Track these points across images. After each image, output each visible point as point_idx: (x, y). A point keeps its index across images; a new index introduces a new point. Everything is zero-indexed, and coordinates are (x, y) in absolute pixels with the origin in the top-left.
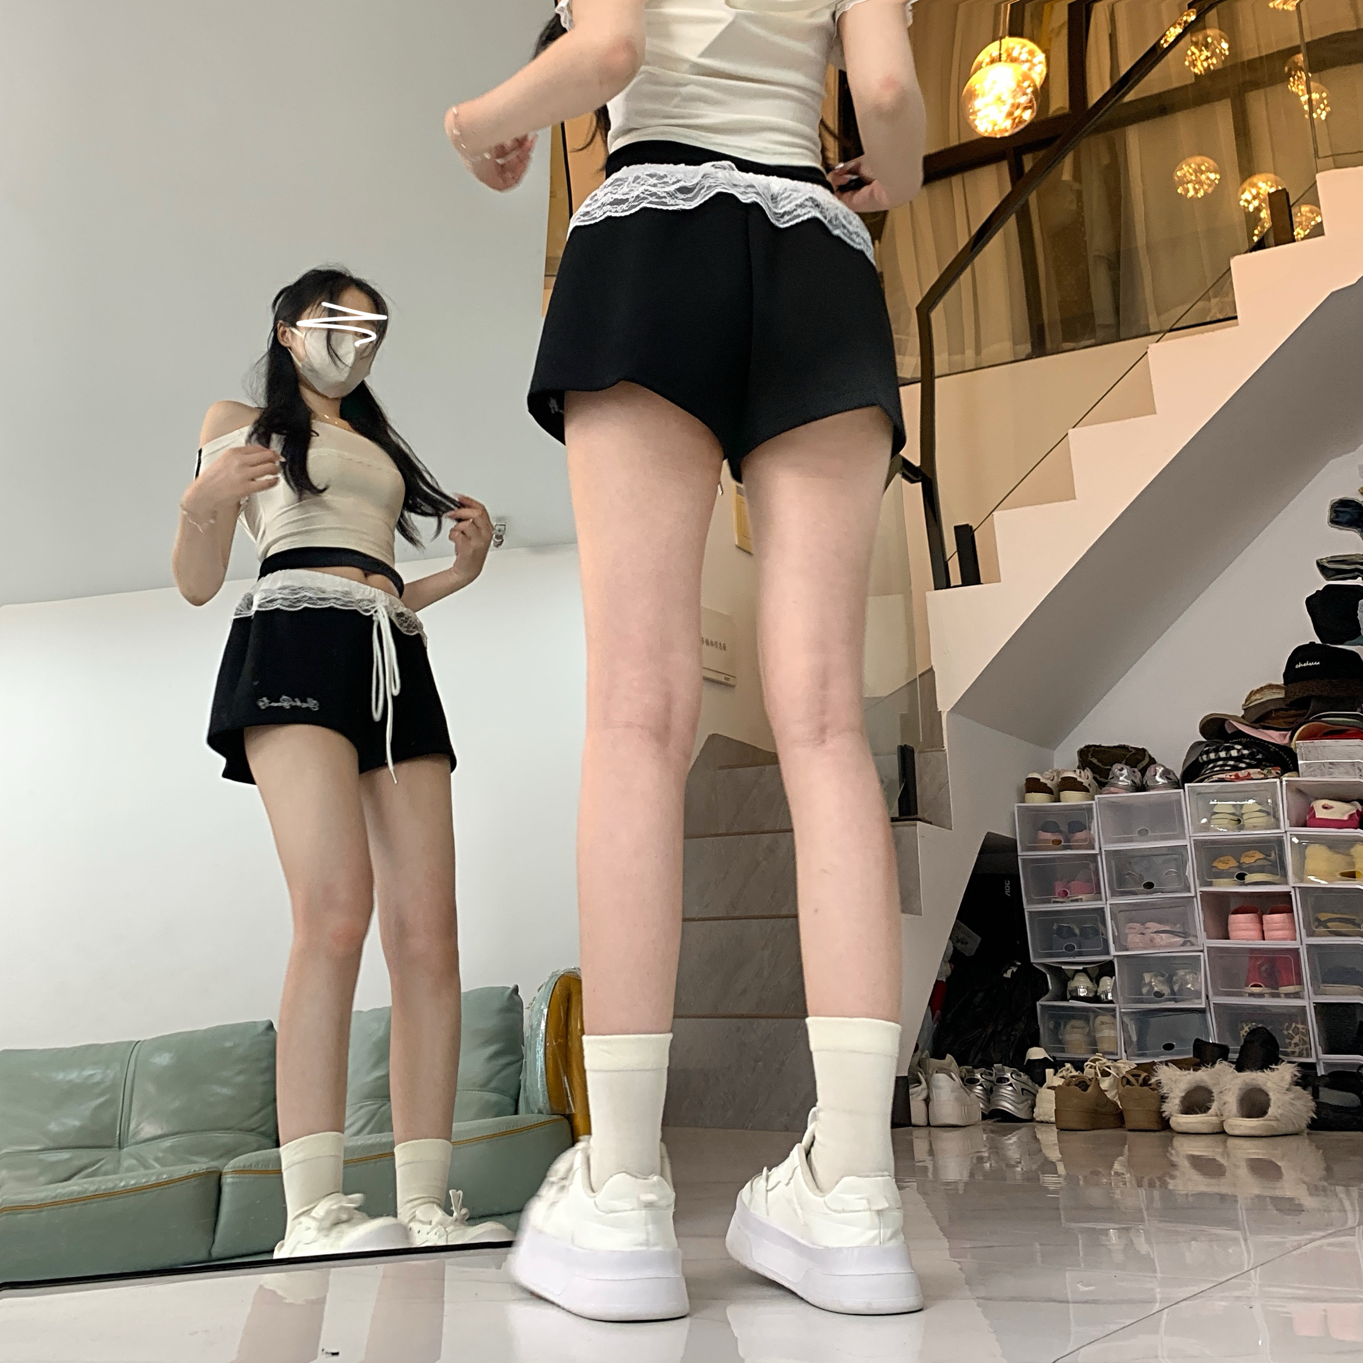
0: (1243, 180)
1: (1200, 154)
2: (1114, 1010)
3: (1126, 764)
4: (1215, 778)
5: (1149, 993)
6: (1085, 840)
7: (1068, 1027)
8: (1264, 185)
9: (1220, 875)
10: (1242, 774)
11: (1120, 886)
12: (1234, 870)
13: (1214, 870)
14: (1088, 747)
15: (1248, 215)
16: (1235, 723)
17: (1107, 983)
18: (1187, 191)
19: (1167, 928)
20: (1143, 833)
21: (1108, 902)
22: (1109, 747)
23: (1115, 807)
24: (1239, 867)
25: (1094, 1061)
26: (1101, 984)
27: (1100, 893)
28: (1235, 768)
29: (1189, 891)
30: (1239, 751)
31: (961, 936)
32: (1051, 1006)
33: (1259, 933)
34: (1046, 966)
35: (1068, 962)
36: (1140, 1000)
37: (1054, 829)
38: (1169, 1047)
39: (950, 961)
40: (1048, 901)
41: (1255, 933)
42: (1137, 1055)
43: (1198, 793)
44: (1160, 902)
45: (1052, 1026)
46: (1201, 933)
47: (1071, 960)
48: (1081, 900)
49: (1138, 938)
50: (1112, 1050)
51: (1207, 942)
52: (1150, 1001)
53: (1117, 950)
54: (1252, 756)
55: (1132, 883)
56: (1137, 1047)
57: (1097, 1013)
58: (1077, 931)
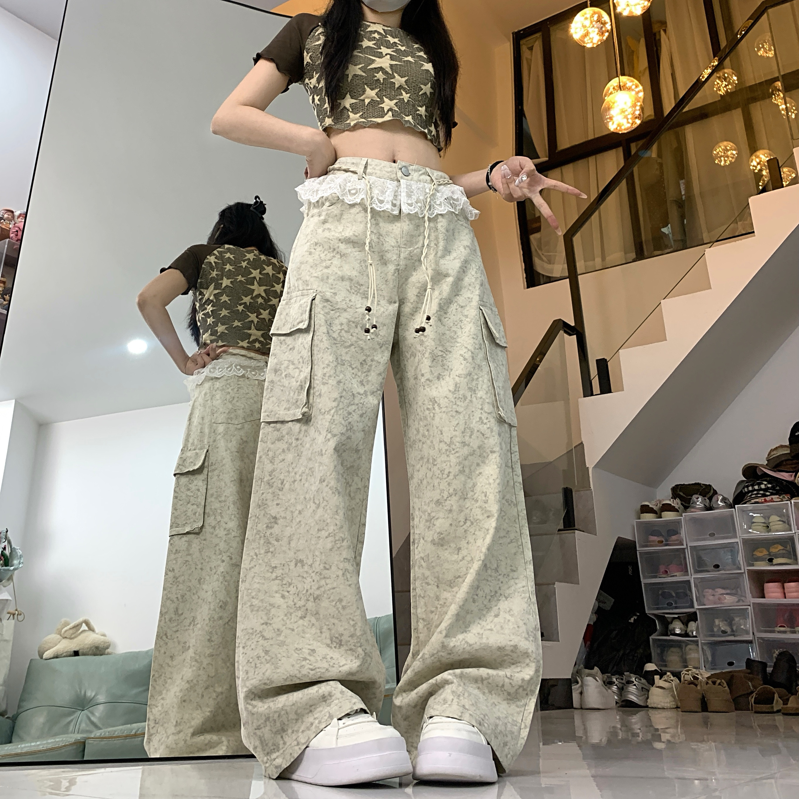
0: (751, 155)
1: (726, 141)
2: (697, 642)
3: (700, 495)
4: (753, 501)
5: (718, 630)
6: (677, 540)
7: (669, 652)
8: (763, 156)
9: (758, 559)
10: (768, 498)
11: (700, 566)
12: (766, 556)
13: (755, 557)
14: (677, 486)
15: (755, 173)
16: (763, 469)
17: (692, 625)
18: (721, 161)
19: (728, 591)
20: (712, 535)
21: (692, 577)
22: (689, 485)
23: (695, 521)
24: (769, 554)
25: (688, 671)
26: (689, 626)
27: (687, 571)
28: (764, 495)
29: (740, 569)
30: (765, 485)
31: (602, 599)
32: (659, 640)
33: (782, 595)
34: (655, 615)
35: (669, 613)
36: (713, 636)
37: (659, 534)
38: (731, 664)
39: (595, 613)
40: (656, 577)
41: (780, 595)
42: (712, 669)
43: (743, 511)
44: (724, 576)
45: (659, 651)
46: (749, 595)
47: (671, 611)
48: (676, 576)
49: (711, 598)
50: (696, 666)
51: (752, 600)
52: (719, 636)
53: (698, 605)
54: (773, 488)
55: (706, 565)
56: (712, 663)
57: (687, 644)
58: (674, 595)
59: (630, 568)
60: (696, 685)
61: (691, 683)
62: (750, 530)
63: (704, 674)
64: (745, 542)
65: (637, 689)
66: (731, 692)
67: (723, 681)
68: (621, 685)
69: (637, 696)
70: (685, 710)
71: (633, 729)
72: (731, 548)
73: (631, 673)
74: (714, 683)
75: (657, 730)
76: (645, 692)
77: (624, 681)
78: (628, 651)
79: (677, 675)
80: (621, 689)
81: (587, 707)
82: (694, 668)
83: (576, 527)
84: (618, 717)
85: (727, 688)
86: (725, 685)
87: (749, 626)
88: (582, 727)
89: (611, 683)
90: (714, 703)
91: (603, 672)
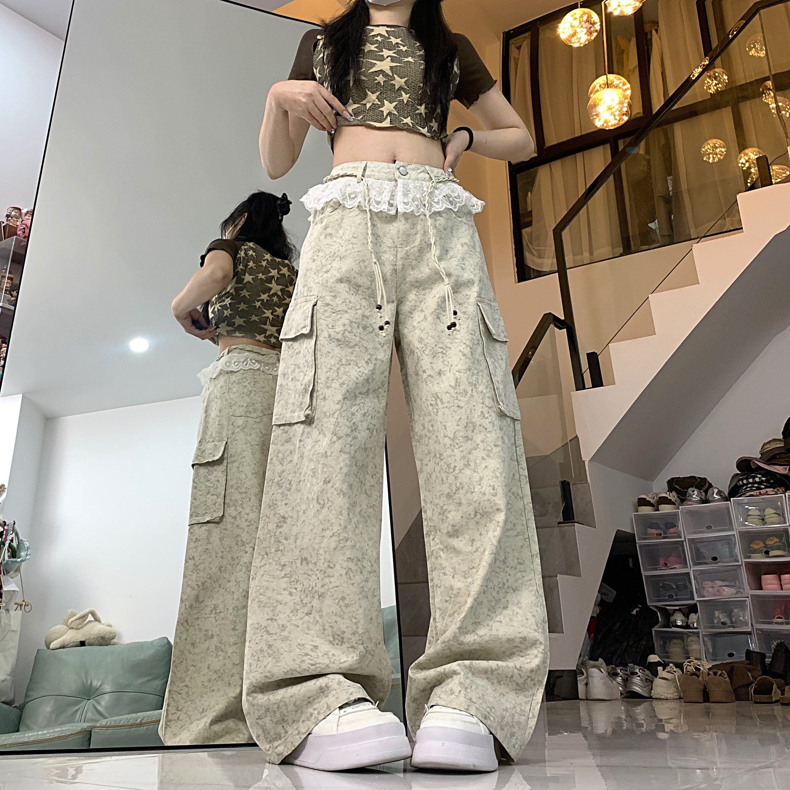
0: (740, 152)
1: (715, 138)
2: (698, 633)
3: (696, 488)
4: (748, 494)
5: (718, 622)
6: (675, 533)
7: (672, 643)
8: (752, 154)
9: (754, 551)
10: (763, 491)
11: (699, 559)
12: (762, 549)
13: (751, 549)
14: (672, 479)
15: (744, 171)
16: (756, 462)
17: (693, 617)
18: (709, 158)
19: (727, 584)
20: (709, 528)
21: (692, 569)
22: (684, 478)
23: (692, 513)
24: (766, 546)
25: (690, 662)
26: (690, 617)
27: (686, 564)
28: (759, 488)
29: (738, 562)
30: (760, 478)
31: (604, 591)
32: (660, 631)
33: (780, 586)
34: (656, 607)
35: (670, 605)
36: (713, 627)
37: (657, 527)
38: (731, 655)
39: (598, 605)
40: (656, 569)
41: (777, 586)
42: (713, 660)
43: (739, 504)
44: (721, 568)
45: (661, 643)
46: (747, 587)
47: (672, 603)
48: (675, 568)
49: (710, 590)
50: (698, 657)
51: (749, 592)
52: (718, 628)
53: (698, 597)
54: (767, 481)
55: (705, 558)
56: (712, 655)
57: (688, 635)
58: (674, 586)
59: (631, 560)
60: (698, 676)
61: (693, 674)
62: (746, 523)
63: (706, 665)
64: (741, 534)
65: (641, 680)
66: (731, 683)
67: (724, 672)
68: (625, 677)
69: (641, 687)
70: (688, 700)
71: (637, 720)
72: (728, 541)
73: (635, 664)
74: (715, 674)
75: (661, 720)
76: (649, 683)
77: (628, 673)
78: (631, 643)
79: (679, 666)
80: (626, 681)
81: (591, 698)
82: (696, 659)
83: (576, 520)
84: (623, 708)
85: (727, 679)
86: (726, 676)
87: (748, 617)
88: (588, 718)
89: (616, 675)
90: (716, 693)
91: (607, 664)
